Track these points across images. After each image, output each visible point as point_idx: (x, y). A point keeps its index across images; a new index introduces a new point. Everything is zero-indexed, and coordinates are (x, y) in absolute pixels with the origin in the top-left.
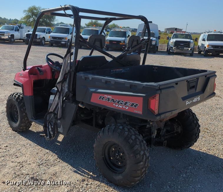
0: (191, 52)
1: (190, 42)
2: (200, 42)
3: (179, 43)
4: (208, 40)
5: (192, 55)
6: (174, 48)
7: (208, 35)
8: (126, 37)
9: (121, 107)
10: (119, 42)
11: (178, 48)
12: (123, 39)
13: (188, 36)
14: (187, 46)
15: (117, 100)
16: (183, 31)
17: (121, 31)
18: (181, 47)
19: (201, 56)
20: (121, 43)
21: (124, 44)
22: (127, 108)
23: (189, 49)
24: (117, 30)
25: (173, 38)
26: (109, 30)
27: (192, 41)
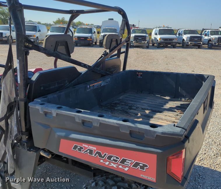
0: (147, 45)
1: (146, 36)
2: (153, 36)
3: (138, 37)
4: (159, 34)
5: (148, 47)
6: (134, 42)
7: (159, 30)
8: (92, 34)
9: (115, 166)
10: (86, 38)
11: (137, 42)
12: (90, 35)
13: (144, 31)
14: (144, 40)
15: (106, 154)
16: (136, 27)
17: (87, 28)
18: (139, 41)
19: (155, 48)
20: (88, 39)
21: (91, 39)
22: (126, 169)
23: (146, 42)
24: (83, 27)
25: (132, 33)
26: (76, 27)
27: (147, 35)
